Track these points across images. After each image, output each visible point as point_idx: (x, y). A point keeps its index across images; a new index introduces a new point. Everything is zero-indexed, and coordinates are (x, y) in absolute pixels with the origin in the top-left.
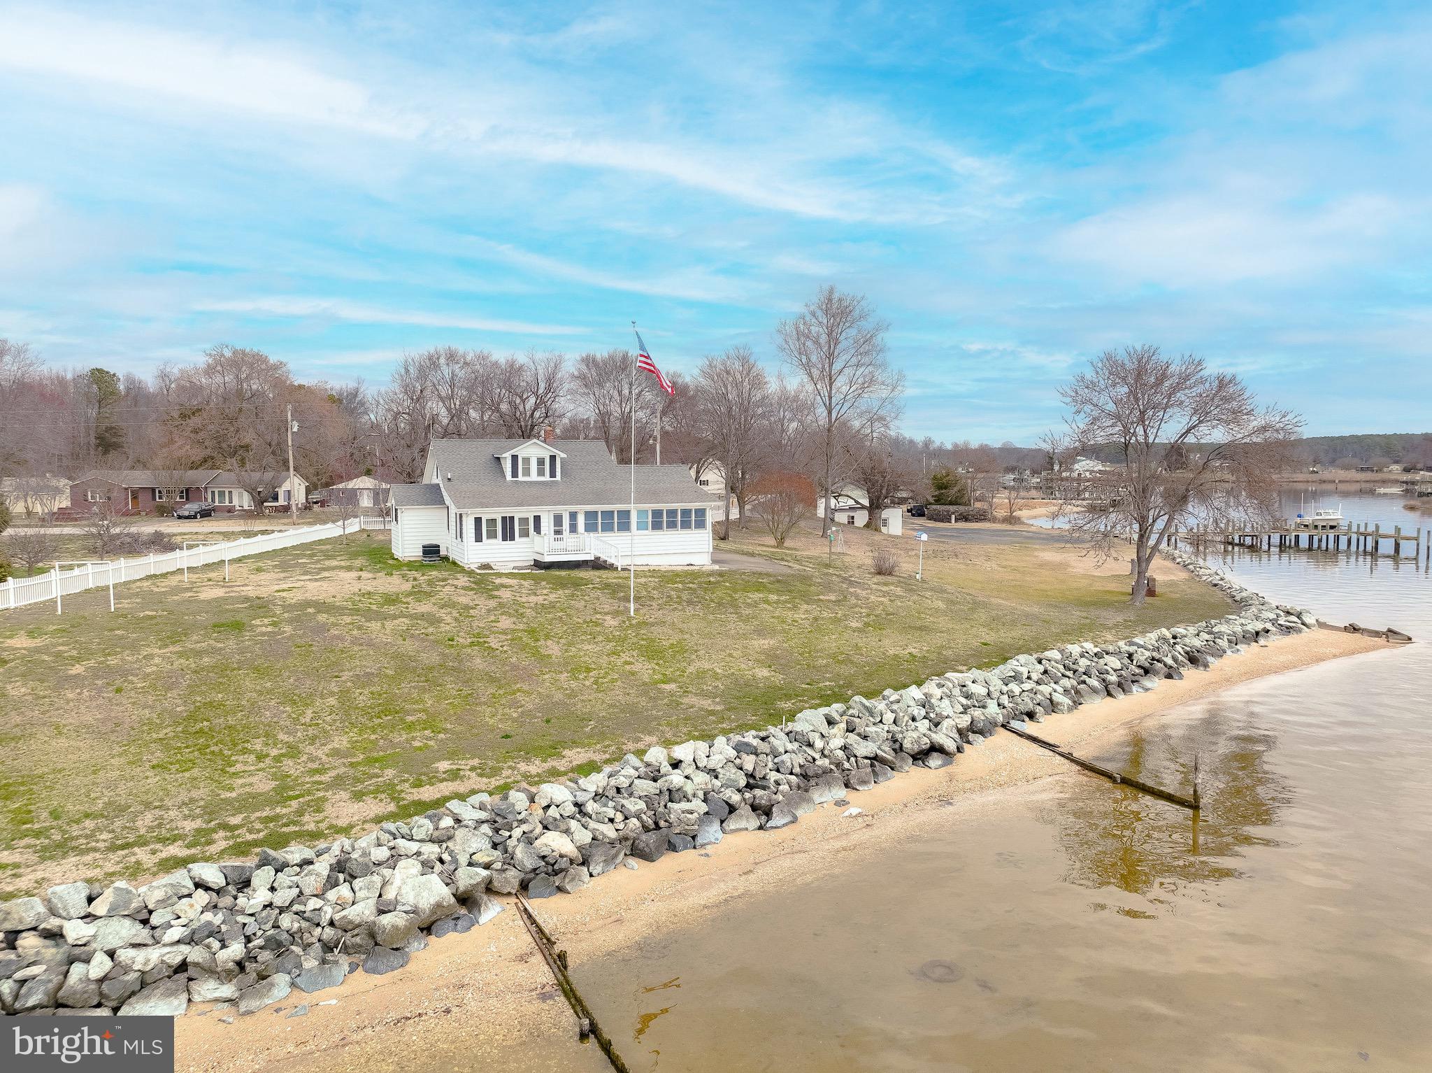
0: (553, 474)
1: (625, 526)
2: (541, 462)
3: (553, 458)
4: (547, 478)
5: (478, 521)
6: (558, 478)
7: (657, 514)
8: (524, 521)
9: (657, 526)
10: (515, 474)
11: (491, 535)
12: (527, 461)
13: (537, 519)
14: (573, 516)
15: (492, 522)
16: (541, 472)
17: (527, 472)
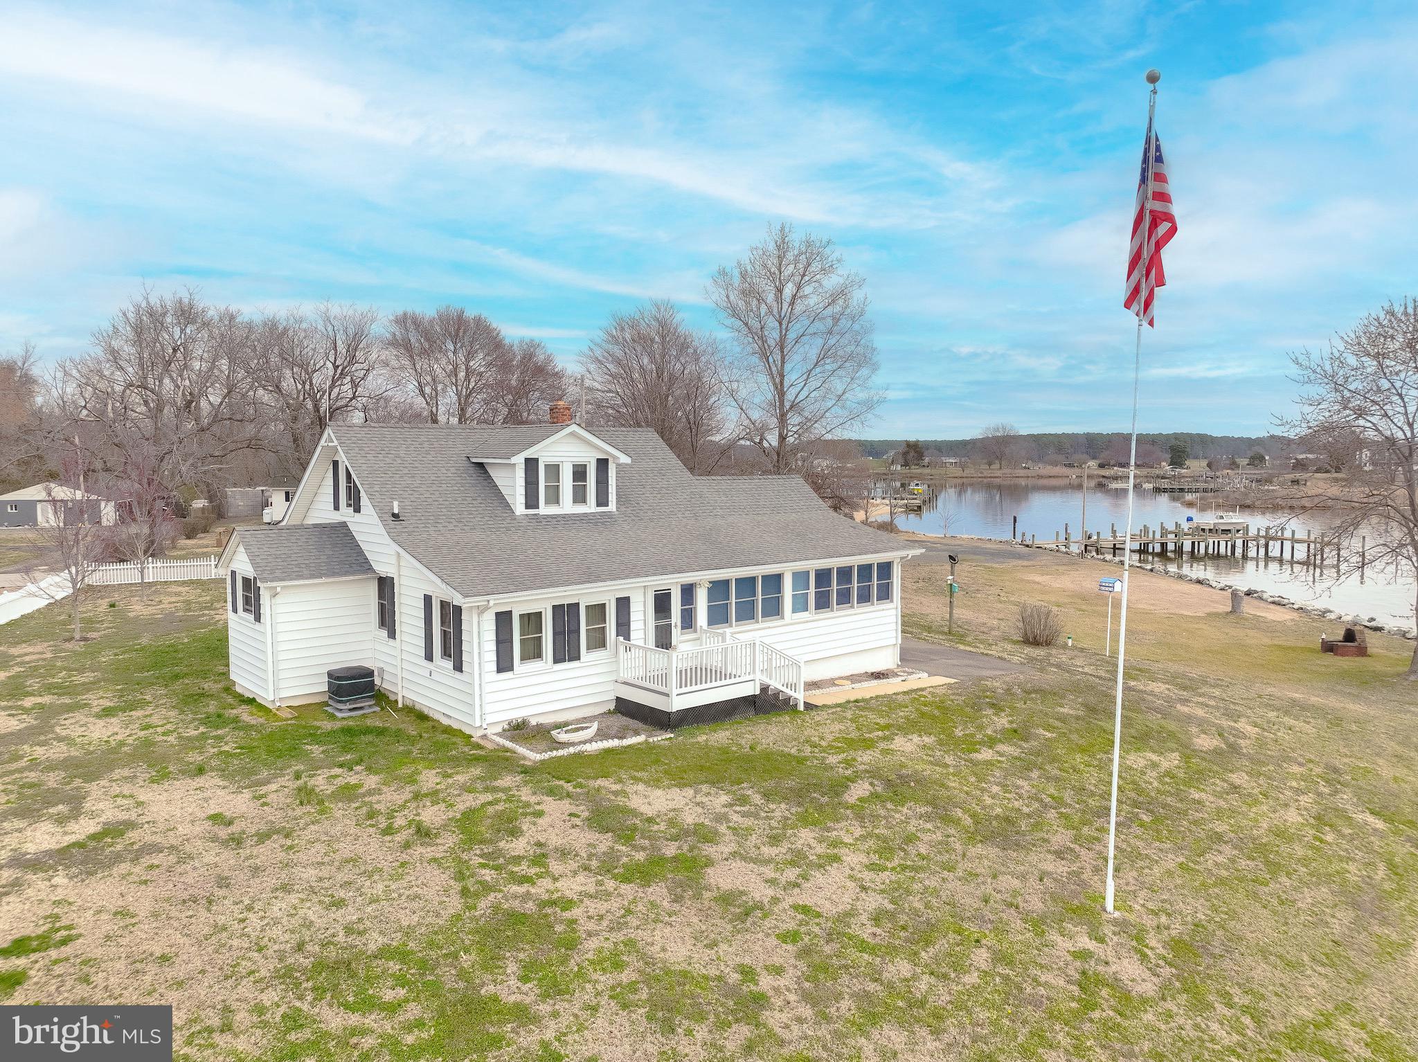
0: (602, 500)
1: (773, 609)
2: (580, 473)
3: (602, 464)
4: (591, 507)
5: (503, 619)
6: (612, 506)
7: (823, 577)
8: (598, 611)
9: (823, 603)
10: (532, 502)
11: (533, 651)
12: (553, 470)
13: (623, 604)
14: (688, 592)
15: (532, 621)
16: (579, 496)
17: (554, 497)
